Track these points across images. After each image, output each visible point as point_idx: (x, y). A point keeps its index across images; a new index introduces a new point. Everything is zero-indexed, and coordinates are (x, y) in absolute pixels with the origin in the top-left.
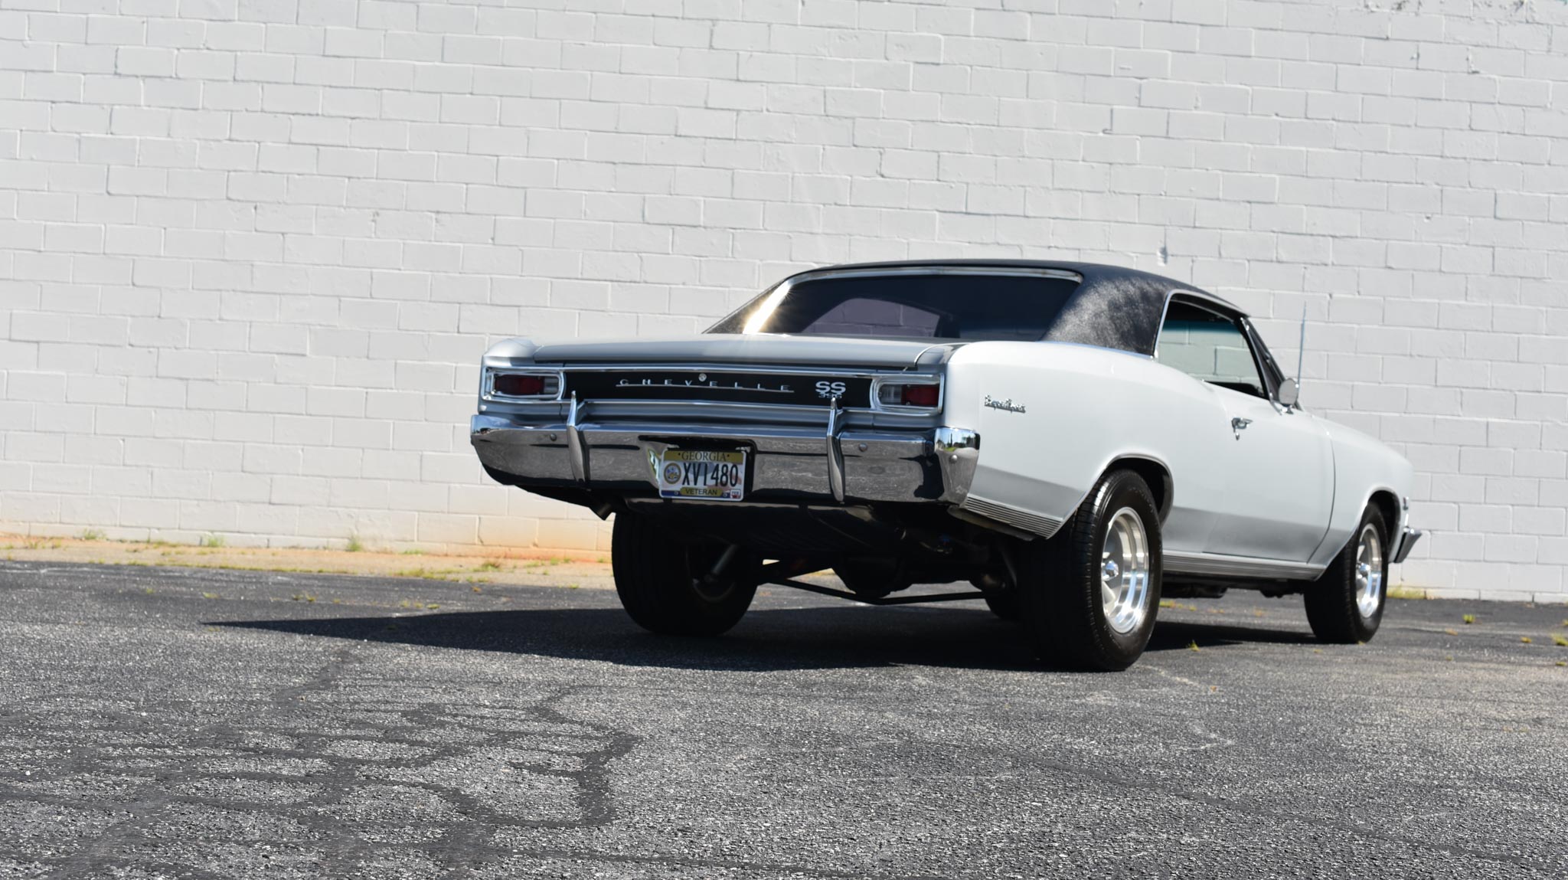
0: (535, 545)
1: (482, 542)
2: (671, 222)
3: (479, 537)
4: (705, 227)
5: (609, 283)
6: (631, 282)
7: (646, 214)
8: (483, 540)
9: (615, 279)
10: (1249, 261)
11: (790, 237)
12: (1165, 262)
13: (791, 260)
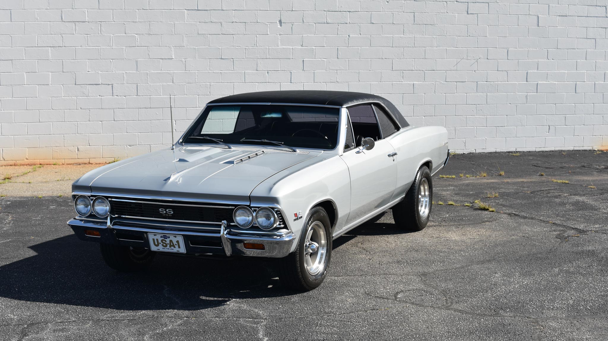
0: (27, 159)
1: (4, 159)
2: (74, 21)
3: (3, 157)
4: (89, 22)
5: (50, 48)
6: (58, 47)
7: (63, 18)
8: (5, 158)
9: (52, 46)
10: (315, 23)
11: (124, 24)
12: (281, 26)
13: (125, 34)
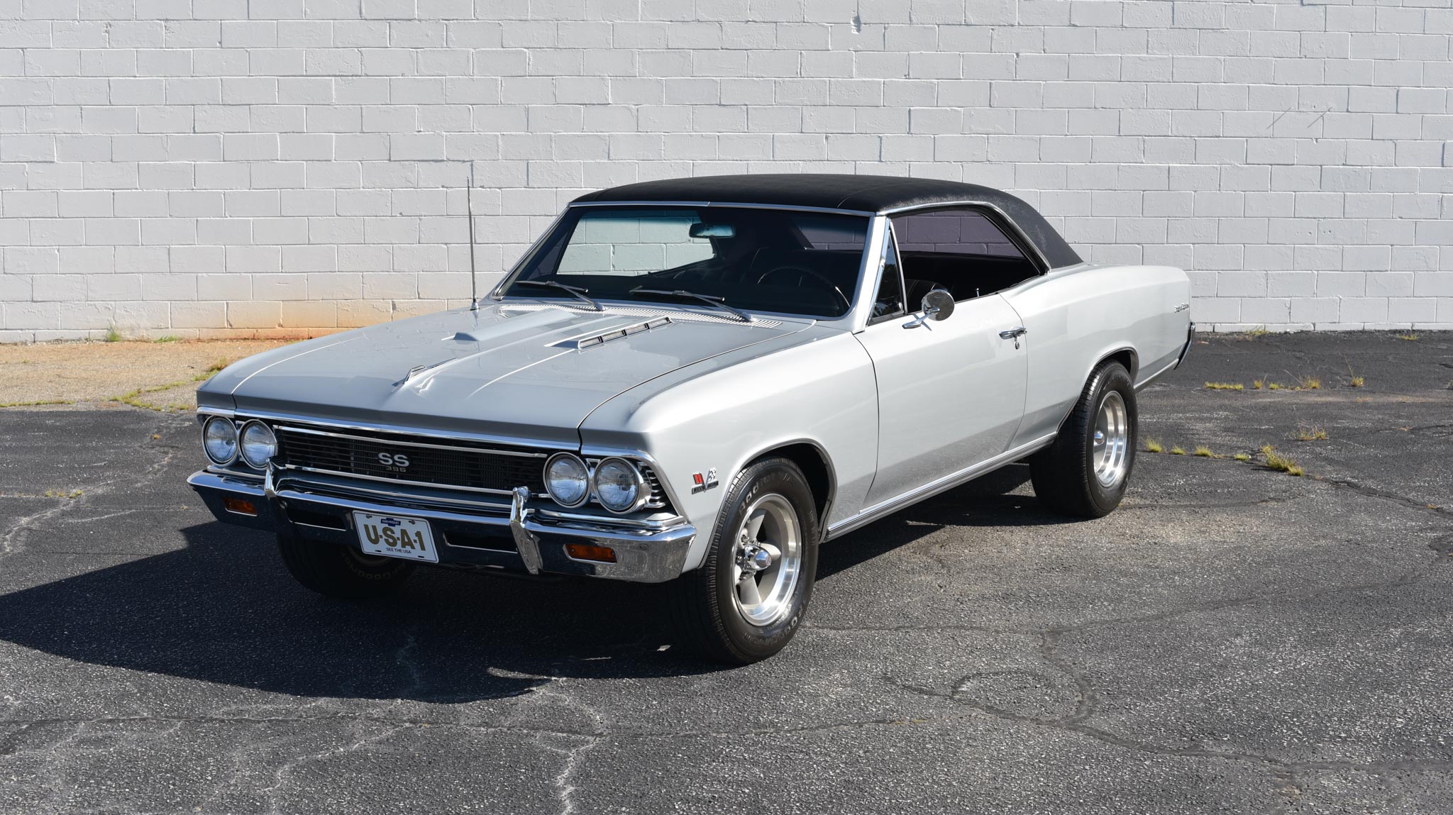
0: (280, 325)
1: (231, 325)
2: (387, 17)
3: (228, 321)
4: (420, 20)
5: (333, 78)
6: (352, 76)
7: (363, 11)
8: (232, 323)
9: (338, 74)
10: (938, 25)
11: (501, 25)
12: (859, 30)
13: (503, 47)
